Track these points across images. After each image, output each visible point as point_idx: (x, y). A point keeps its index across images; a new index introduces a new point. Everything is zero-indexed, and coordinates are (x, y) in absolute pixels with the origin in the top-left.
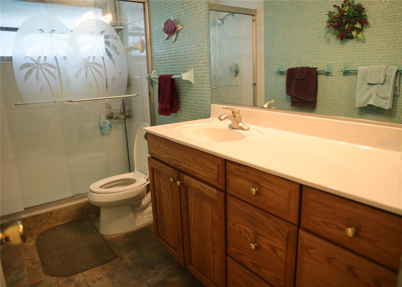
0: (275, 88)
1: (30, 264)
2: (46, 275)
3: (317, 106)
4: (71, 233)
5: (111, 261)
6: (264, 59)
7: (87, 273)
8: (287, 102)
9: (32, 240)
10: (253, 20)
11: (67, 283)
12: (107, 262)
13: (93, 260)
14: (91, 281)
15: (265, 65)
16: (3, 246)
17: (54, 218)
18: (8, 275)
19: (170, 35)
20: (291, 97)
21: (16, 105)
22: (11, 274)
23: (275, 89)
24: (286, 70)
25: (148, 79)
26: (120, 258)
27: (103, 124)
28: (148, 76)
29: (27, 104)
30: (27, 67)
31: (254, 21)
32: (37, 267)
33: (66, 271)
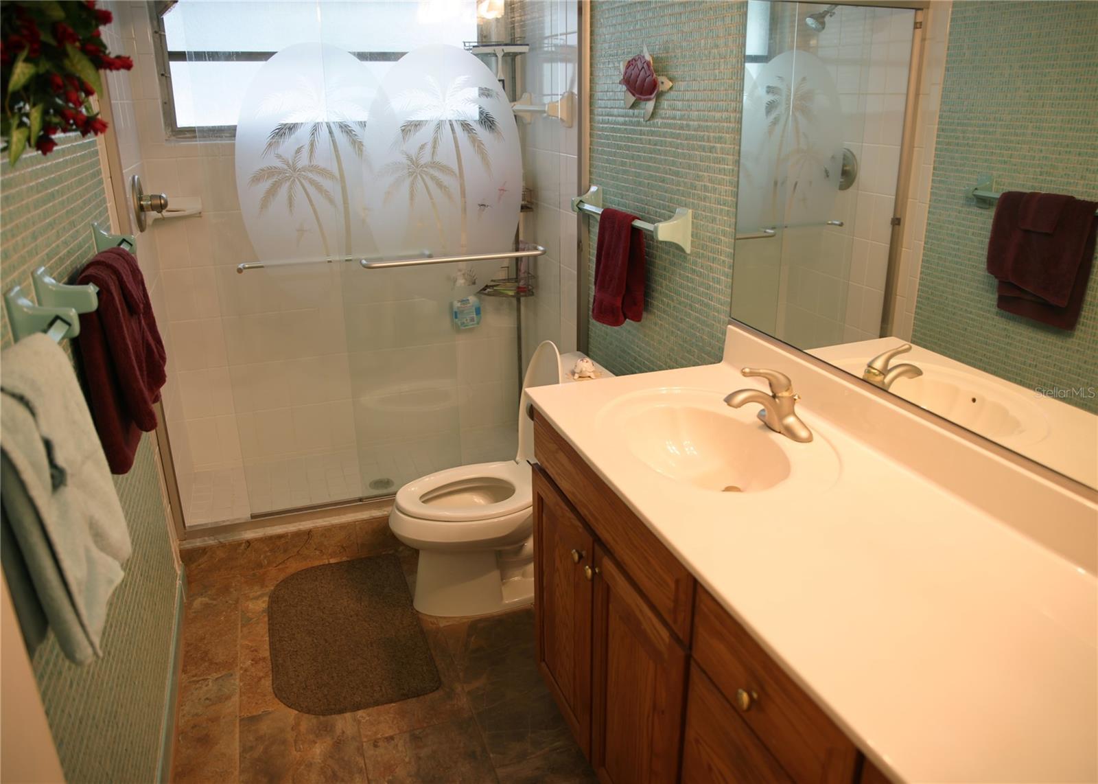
0: (957, 243)
1: (249, 662)
2: (276, 699)
3: (1082, 320)
4: (348, 593)
5: (423, 695)
6: (936, 148)
7: (364, 715)
8: (987, 291)
9: (262, 596)
10: (916, 23)
11: (318, 731)
12: (414, 697)
13: (384, 682)
14: (368, 741)
15: (934, 169)
16: (203, 599)
17: (315, 547)
18: (203, 680)
19: (640, 99)
20: (1000, 282)
21: (240, 271)
22: (208, 679)
23: (957, 247)
24: (998, 196)
25: (576, 209)
26: (448, 690)
27: (459, 304)
28: (576, 203)
29: (262, 267)
30: (267, 178)
31: (917, 25)
32: (261, 674)
33: (320, 701)
